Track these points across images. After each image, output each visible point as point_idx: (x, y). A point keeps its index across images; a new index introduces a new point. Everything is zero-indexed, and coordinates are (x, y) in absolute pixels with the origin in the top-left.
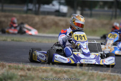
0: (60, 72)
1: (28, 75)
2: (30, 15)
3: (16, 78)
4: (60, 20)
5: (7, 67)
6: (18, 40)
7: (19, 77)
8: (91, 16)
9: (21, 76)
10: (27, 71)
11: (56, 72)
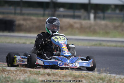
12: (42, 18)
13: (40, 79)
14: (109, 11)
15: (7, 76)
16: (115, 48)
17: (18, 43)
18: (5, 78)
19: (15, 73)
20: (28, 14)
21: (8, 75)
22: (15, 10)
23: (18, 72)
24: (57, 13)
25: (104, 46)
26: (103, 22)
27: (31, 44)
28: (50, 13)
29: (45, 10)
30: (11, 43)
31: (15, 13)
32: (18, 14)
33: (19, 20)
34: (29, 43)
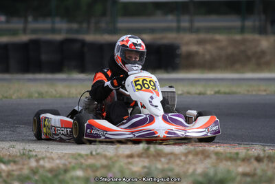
12: (238, 37)
13: (240, 170)
15: (166, 166)
17: (189, 93)
18: (163, 170)
19: (183, 158)
21: (168, 163)
22: (178, 21)
23: (190, 157)
27: (217, 95)
28: (257, 23)
29: (244, 19)
31: (179, 30)
32: (185, 30)
33: (187, 44)
34: (212, 93)
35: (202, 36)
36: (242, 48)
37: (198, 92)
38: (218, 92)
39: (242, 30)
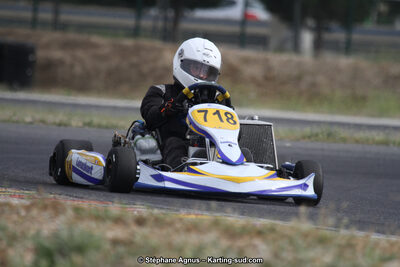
0: (245, 232)
1: (138, 239)
2: (146, 42)
3: (98, 248)
4: (247, 61)
5: (70, 213)
6: (104, 123)
7: (107, 246)
8: (348, 48)
9: (115, 242)
10: (135, 228)
11: (231, 233)
12: (129, 42)
13: (110, 234)
14: (369, 25)
16: (382, 149)
17: (43, 122)
20: (82, 28)
22: (35, 10)
23: (35, 212)
24: (184, 25)
25: (344, 140)
26: (345, 62)
27: (87, 128)
28: (160, 24)
29: (139, 16)
30: (17, 122)
31: (34, 23)
32: (44, 24)
33: (47, 46)
34: (80, 124)
35: (72, 36)
36: (134, 60)
37: (57, 121)
38: (89, 124)
39: (136, 32)
